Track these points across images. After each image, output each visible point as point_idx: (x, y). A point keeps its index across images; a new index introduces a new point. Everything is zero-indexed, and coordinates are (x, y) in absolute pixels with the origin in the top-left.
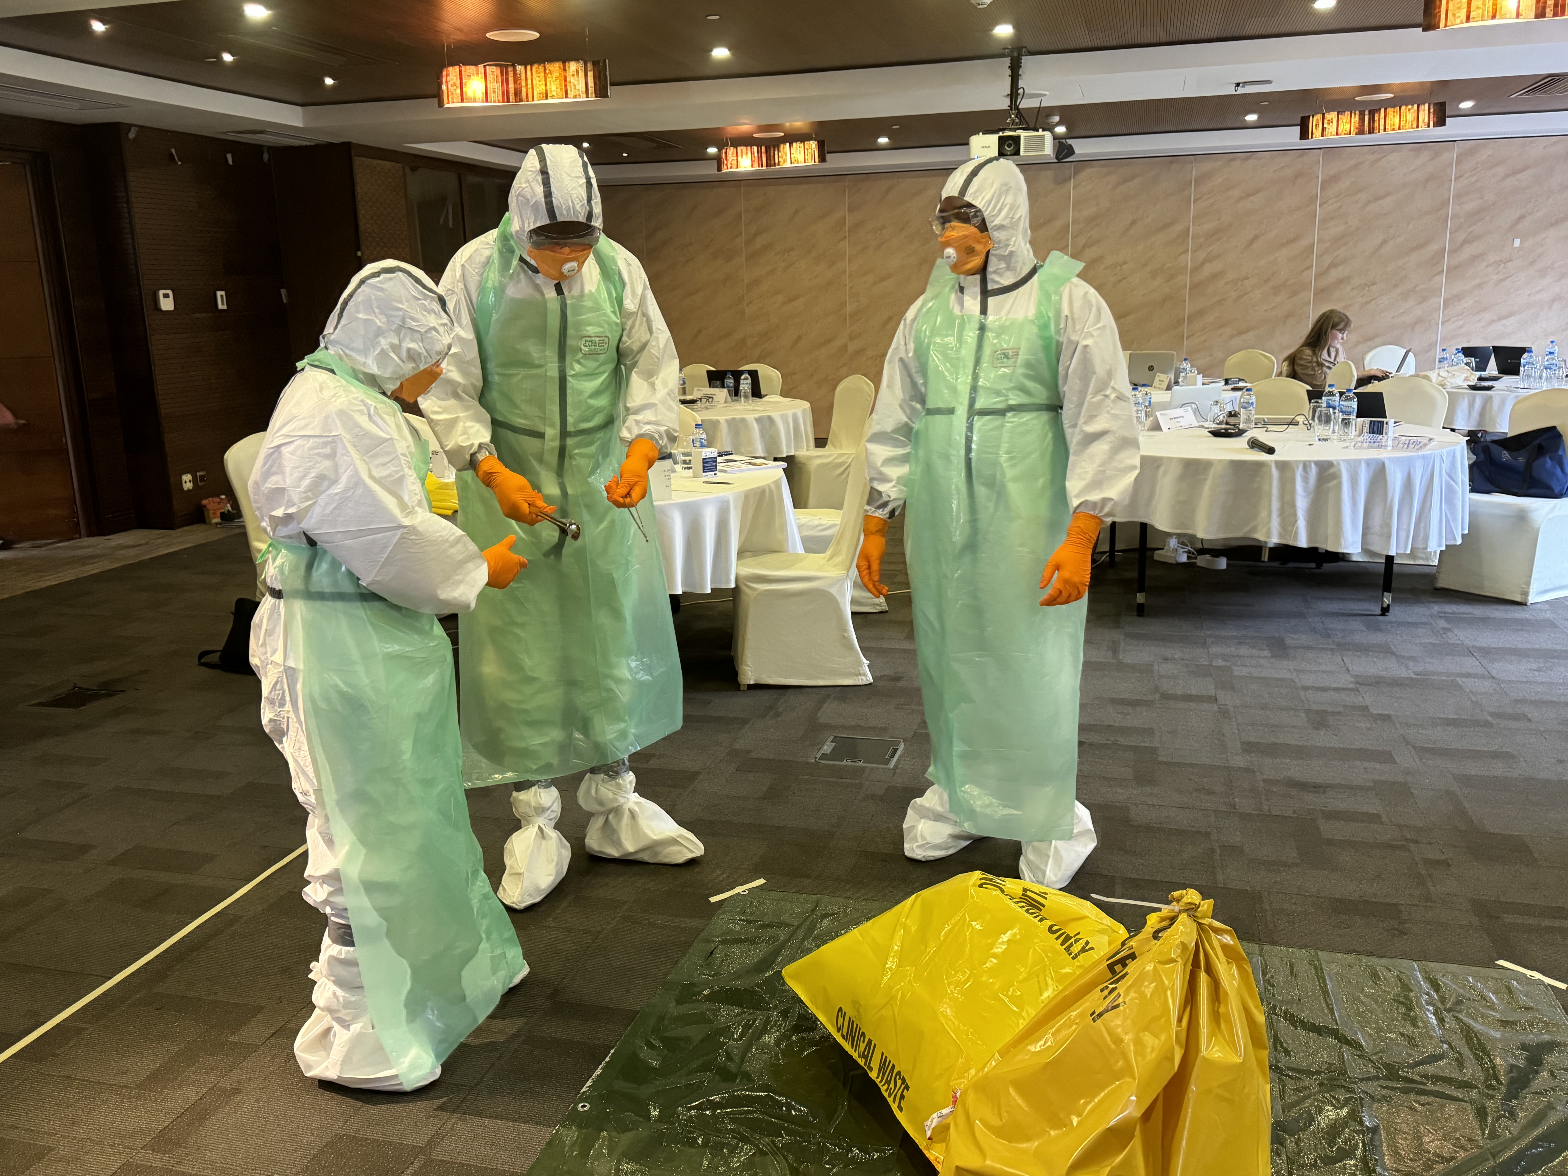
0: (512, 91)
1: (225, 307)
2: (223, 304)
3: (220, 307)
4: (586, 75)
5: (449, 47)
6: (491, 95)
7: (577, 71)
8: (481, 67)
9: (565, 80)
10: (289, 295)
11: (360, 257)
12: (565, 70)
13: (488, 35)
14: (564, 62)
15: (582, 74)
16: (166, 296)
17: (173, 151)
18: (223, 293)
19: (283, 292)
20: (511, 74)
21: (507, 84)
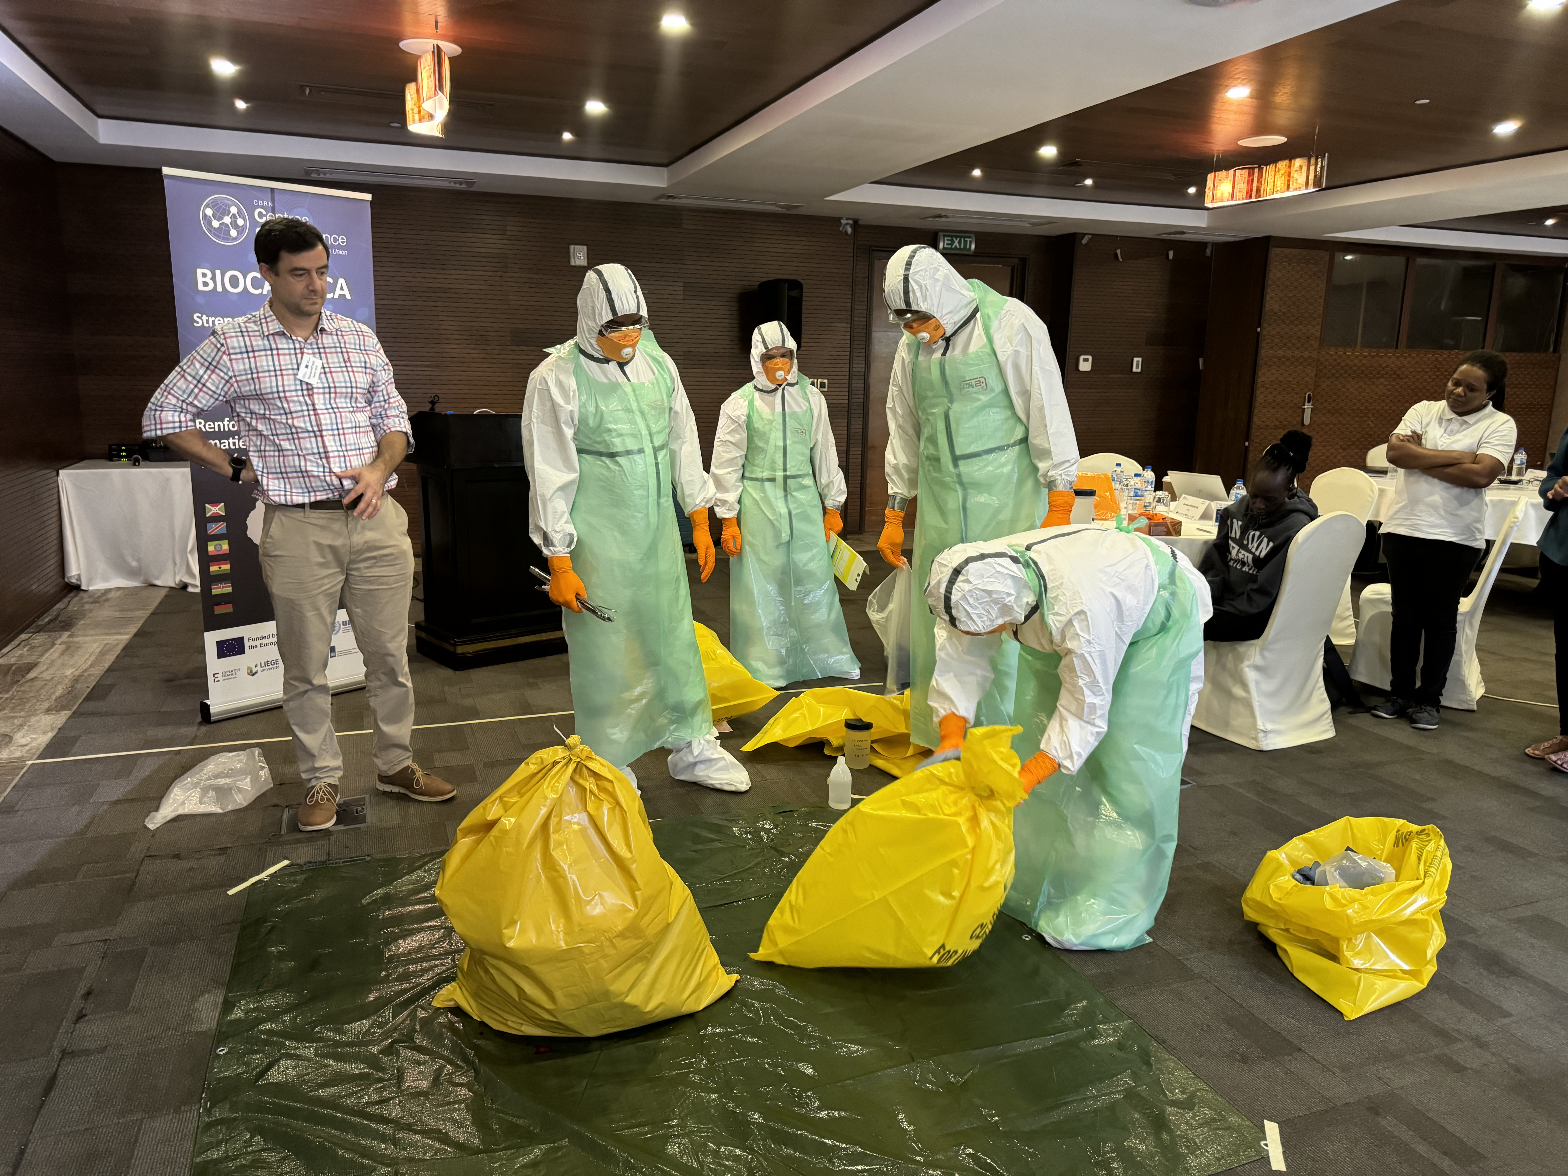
0: (1254, 189)
1: (1139, 370)
2: (1137, 367)
3: (1134, 370)
4: (1308, 169)
5: (1218, 156)
6: (1238, 194)
7: (1301, 167)
8: (1232, 171)
9: (1289, 176)
10: (1205, 362)
11: (1258, 333)
12: (1290, 167)
13: (1239, 143)
14: (1290, 160)
15: (1305, 169)
16: (1086, 360)
17: (1118, 251)
18: (1140, 359)
19: (1201, 360)
20: (1256, 175)
21: (1252, 184)
